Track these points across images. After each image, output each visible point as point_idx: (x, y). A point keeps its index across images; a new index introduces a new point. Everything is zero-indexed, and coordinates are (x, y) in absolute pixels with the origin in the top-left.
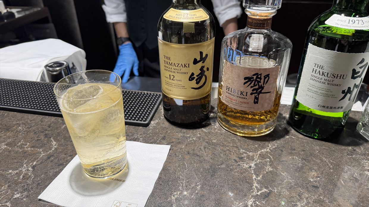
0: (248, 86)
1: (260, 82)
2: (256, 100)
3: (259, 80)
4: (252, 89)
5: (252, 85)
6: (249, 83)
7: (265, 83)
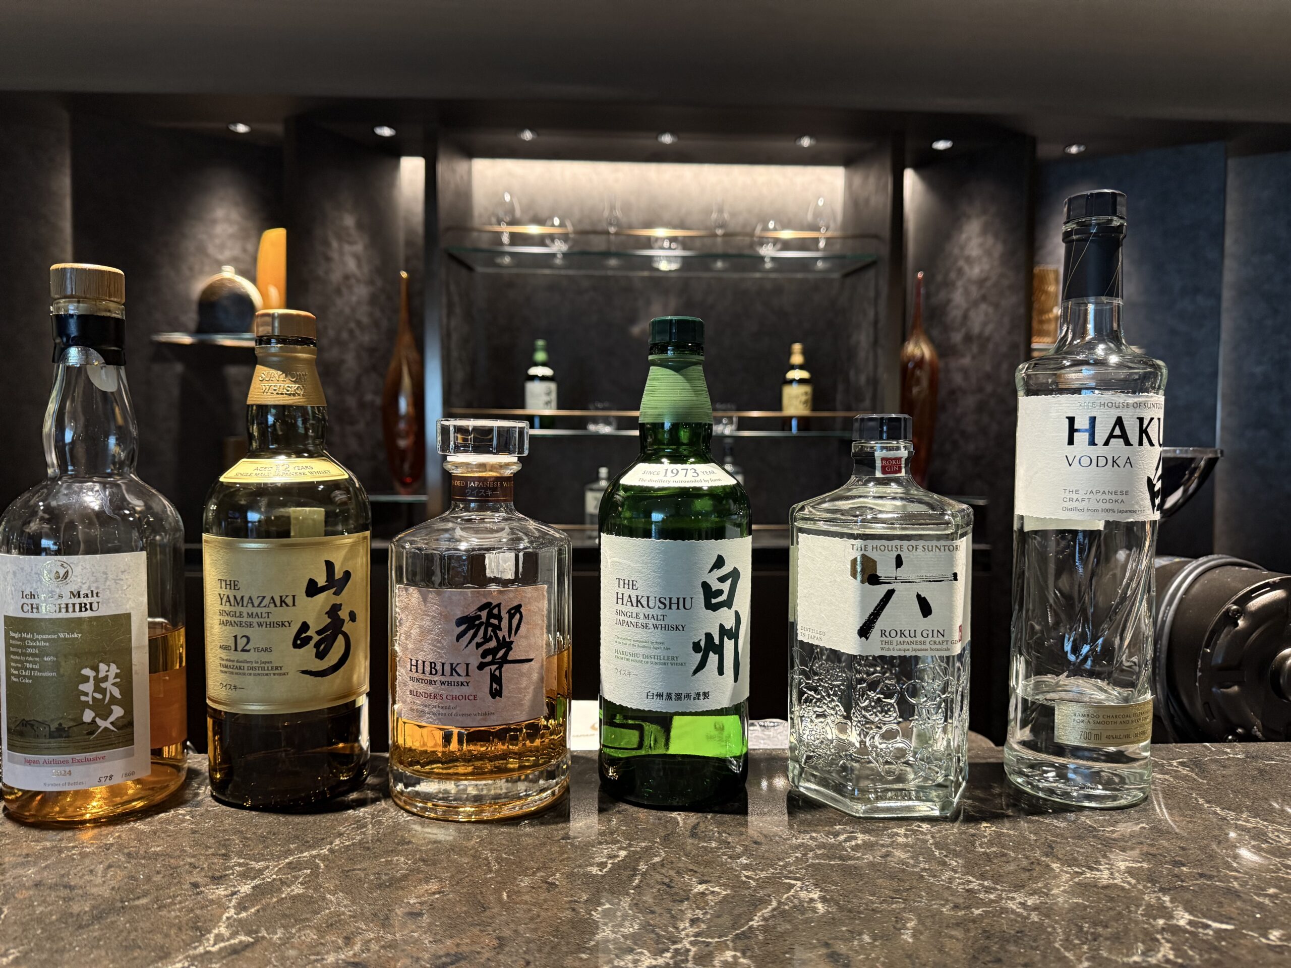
0: (470, 642)
1: (500, 630)
2: (495, 686)
3: (495, 622)
4: (481, 650)
5: (479, 639)
6: (472, 632)
7: (513, 632)
